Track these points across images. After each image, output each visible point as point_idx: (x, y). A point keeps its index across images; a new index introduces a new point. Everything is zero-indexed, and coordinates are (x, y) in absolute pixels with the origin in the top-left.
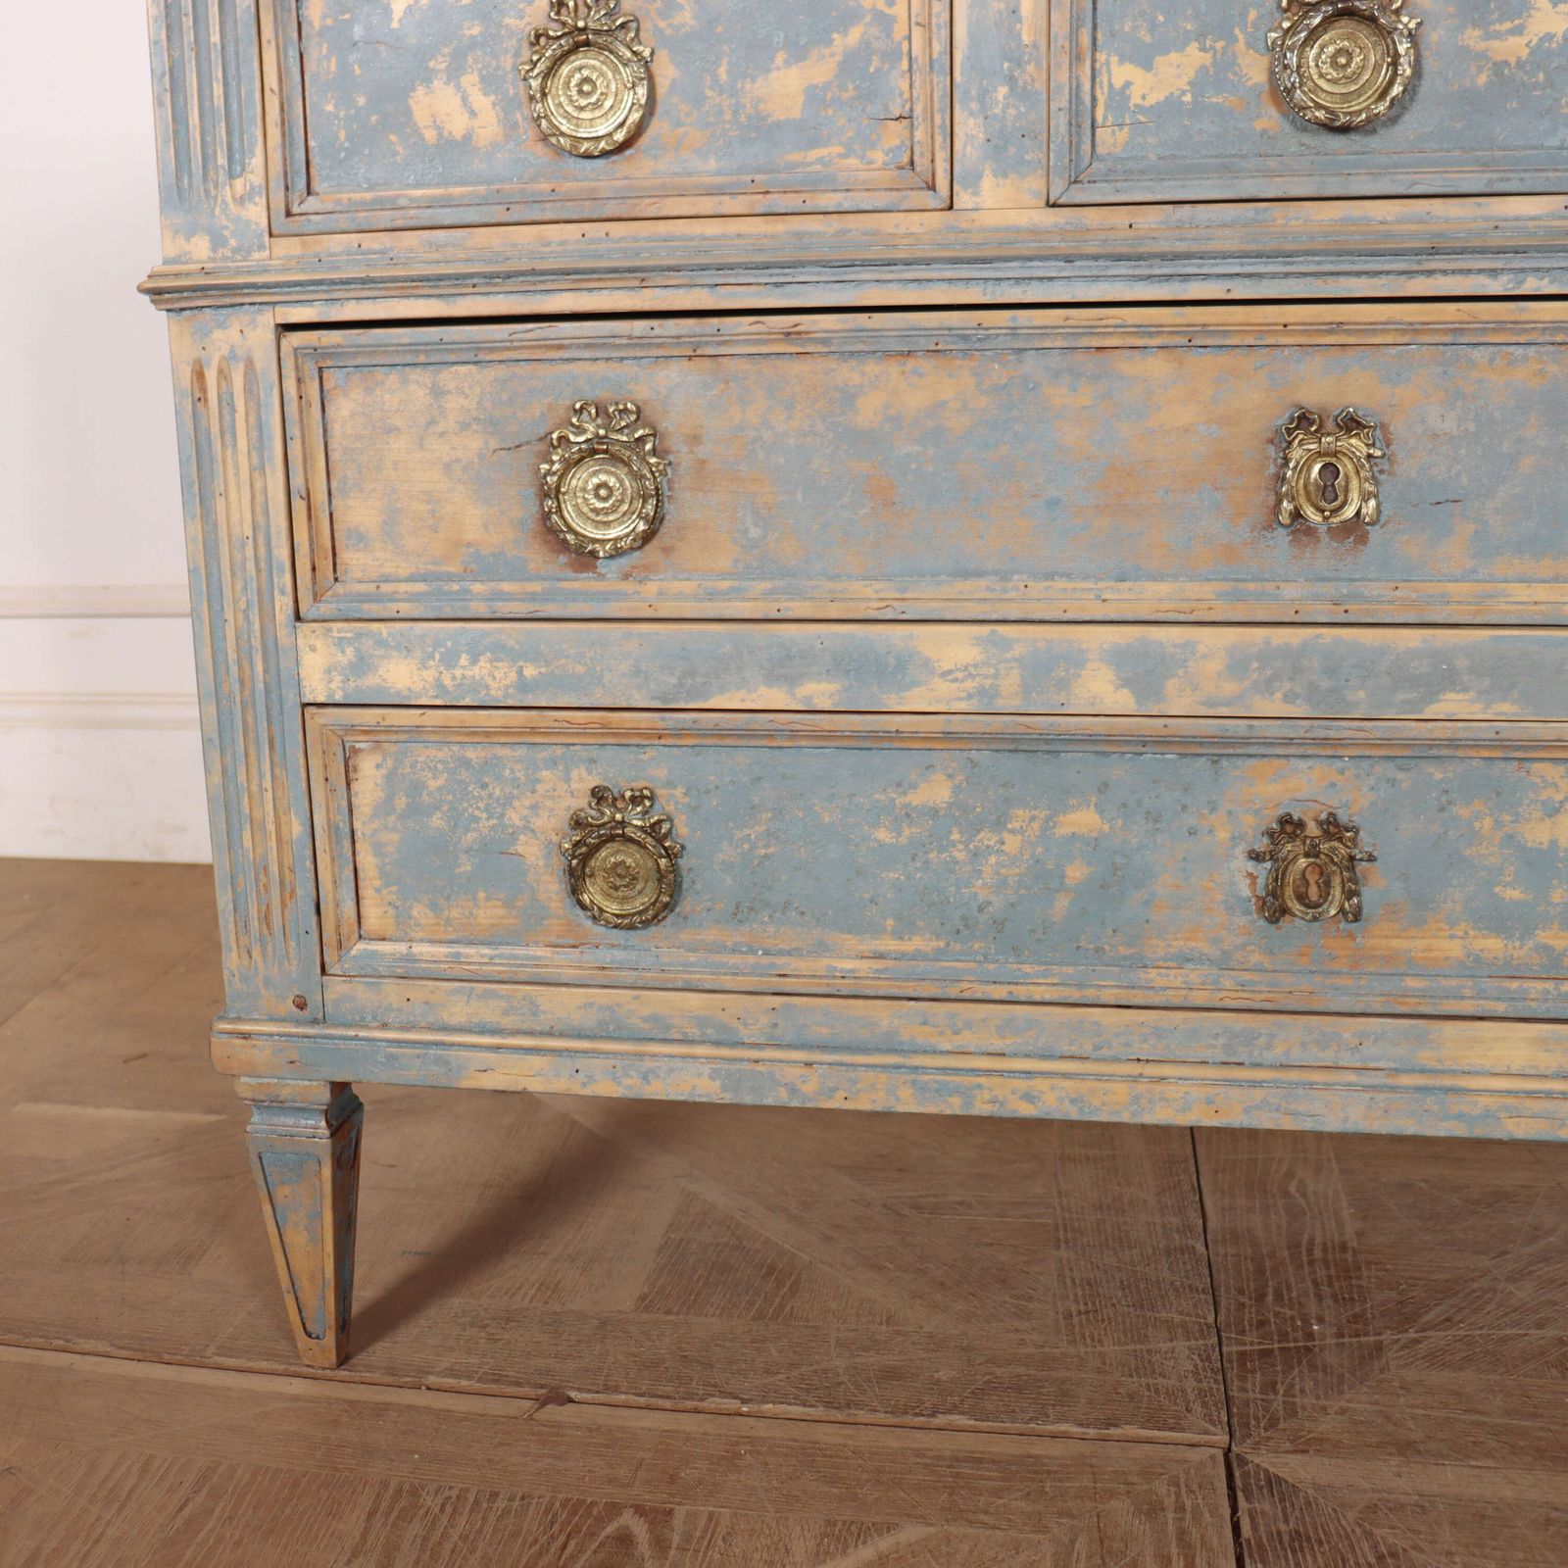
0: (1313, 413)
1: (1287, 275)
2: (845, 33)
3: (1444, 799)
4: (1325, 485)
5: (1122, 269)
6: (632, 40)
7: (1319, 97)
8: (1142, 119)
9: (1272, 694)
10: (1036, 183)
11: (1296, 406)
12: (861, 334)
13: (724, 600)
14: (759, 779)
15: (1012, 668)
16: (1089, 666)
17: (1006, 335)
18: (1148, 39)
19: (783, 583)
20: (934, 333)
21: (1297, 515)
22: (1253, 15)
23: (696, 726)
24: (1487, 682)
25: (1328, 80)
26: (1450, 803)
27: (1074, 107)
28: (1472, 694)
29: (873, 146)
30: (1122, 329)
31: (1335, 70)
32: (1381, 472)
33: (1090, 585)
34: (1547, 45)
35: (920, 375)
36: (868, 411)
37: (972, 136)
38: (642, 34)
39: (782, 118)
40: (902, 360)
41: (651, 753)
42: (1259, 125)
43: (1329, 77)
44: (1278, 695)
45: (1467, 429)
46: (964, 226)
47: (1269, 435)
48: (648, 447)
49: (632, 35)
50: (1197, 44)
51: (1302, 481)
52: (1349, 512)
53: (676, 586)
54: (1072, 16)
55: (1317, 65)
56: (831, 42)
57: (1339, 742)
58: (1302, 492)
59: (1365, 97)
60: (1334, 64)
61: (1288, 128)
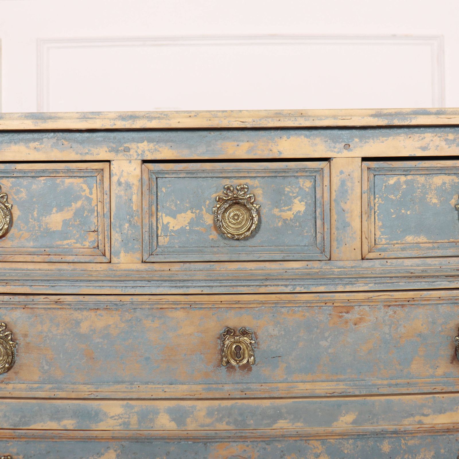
0: (231, 329)
1: (221, 286)
2: (76, 203)
3: (282, 454)
4: (237, 352)
5: (167, 284)
6: (5, 202)
7: (229, 229)
8: (173, 234)
9: (222, 422)
10: (138, 256)
11: (226, 327)
12: (81, 303)
13: (36, 391)
14: (49, 452)
15: (134, 415)
16: (160, 414)
17: (129, 304)
18: (175, 209)
19: (56, 385)
20: (106, 303)
21: (228, 362)
22: (208, 202)
23: (26, 435)
24: (292, 416)
25: (232, 224)
26: (284, 455)
27: (150, 230)
28: (288, 421)
29: (85, 240)
30: (168, 303)
31: (234, 220)
32: (255, 348)
33: (161, 386)
34: (299, 214)
35: (102, 316)
36: (84, 328)
37: (117, 239)
38: (9, 200)
39: (55, 230)
40: (96, 311)
41: (10, 444)
42: (211, 237)
43: (232, 223)
44: (224, 423)
45: (281, 334)
46: (115, 268)
47: (218, 336)
48: (9, 338)
49: (5, 200)
50: (190, 211)
51: (229, 351)
52: (245, 361)
53: (19, 386)
54: (149, 201)
55: (228, 219)
56: (72, 205)
57: (246, 437)
58: (229, 355)
59: (244, 229)
60: (234, 219)
61: (220, 238)
